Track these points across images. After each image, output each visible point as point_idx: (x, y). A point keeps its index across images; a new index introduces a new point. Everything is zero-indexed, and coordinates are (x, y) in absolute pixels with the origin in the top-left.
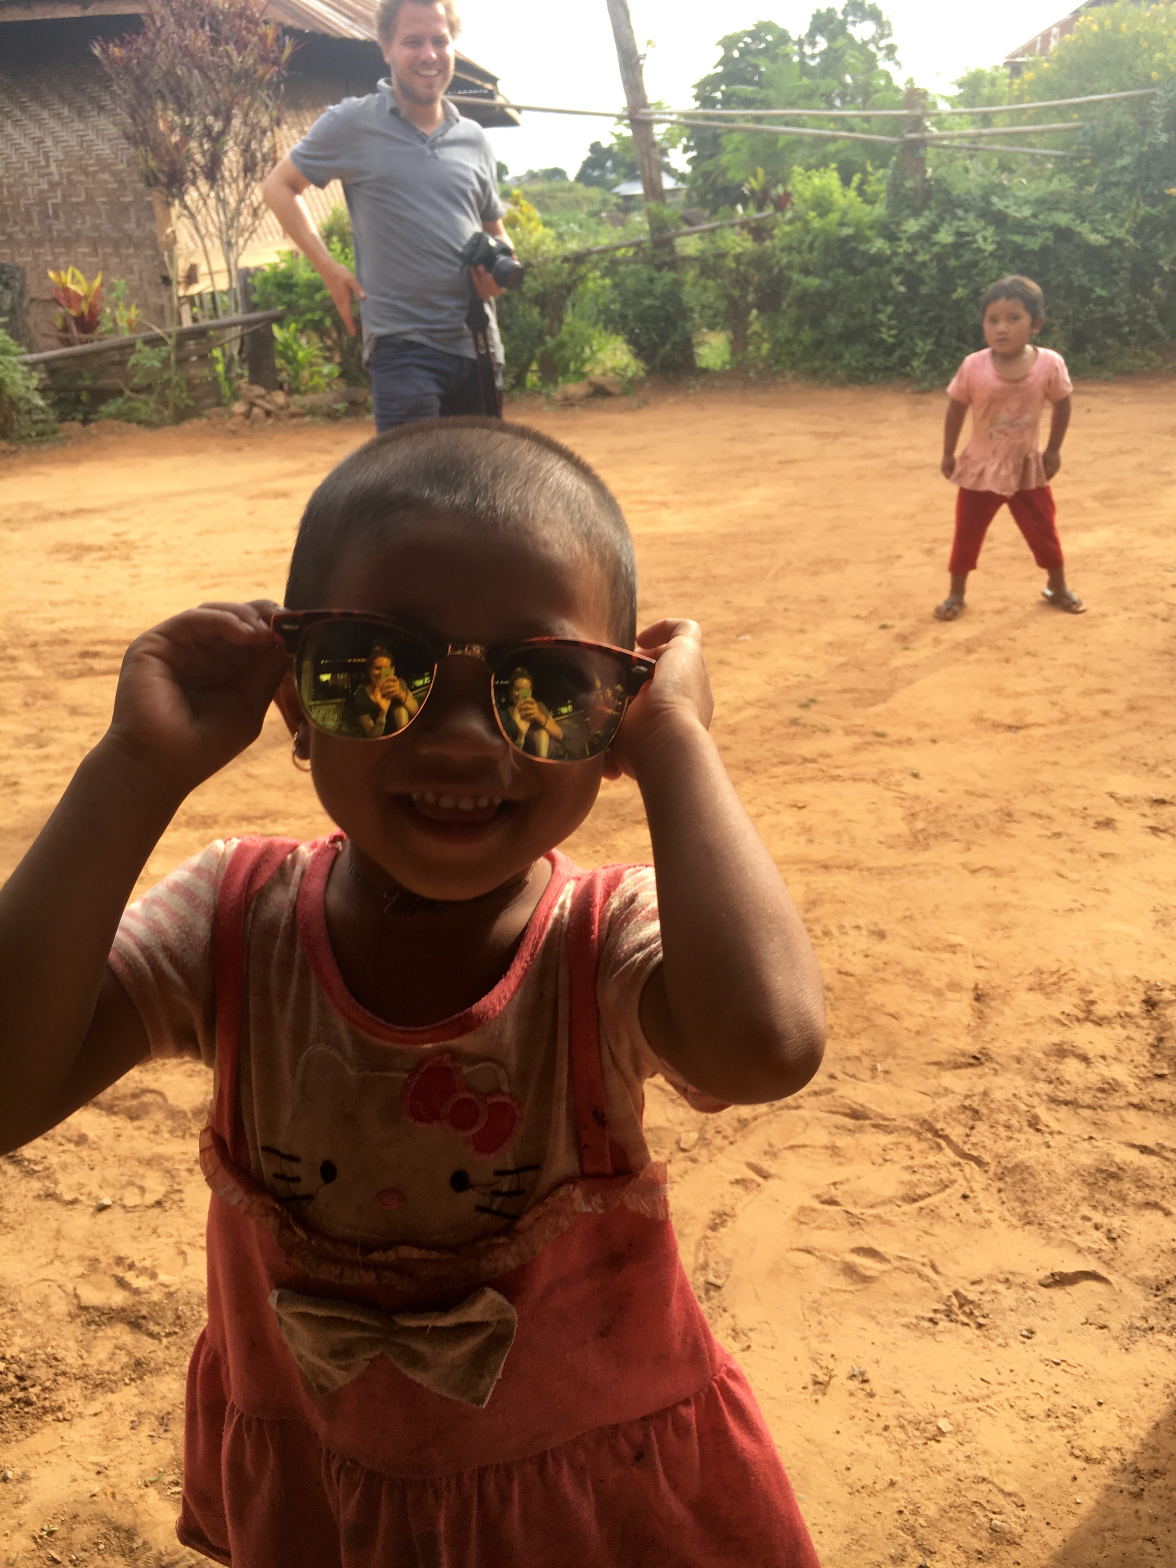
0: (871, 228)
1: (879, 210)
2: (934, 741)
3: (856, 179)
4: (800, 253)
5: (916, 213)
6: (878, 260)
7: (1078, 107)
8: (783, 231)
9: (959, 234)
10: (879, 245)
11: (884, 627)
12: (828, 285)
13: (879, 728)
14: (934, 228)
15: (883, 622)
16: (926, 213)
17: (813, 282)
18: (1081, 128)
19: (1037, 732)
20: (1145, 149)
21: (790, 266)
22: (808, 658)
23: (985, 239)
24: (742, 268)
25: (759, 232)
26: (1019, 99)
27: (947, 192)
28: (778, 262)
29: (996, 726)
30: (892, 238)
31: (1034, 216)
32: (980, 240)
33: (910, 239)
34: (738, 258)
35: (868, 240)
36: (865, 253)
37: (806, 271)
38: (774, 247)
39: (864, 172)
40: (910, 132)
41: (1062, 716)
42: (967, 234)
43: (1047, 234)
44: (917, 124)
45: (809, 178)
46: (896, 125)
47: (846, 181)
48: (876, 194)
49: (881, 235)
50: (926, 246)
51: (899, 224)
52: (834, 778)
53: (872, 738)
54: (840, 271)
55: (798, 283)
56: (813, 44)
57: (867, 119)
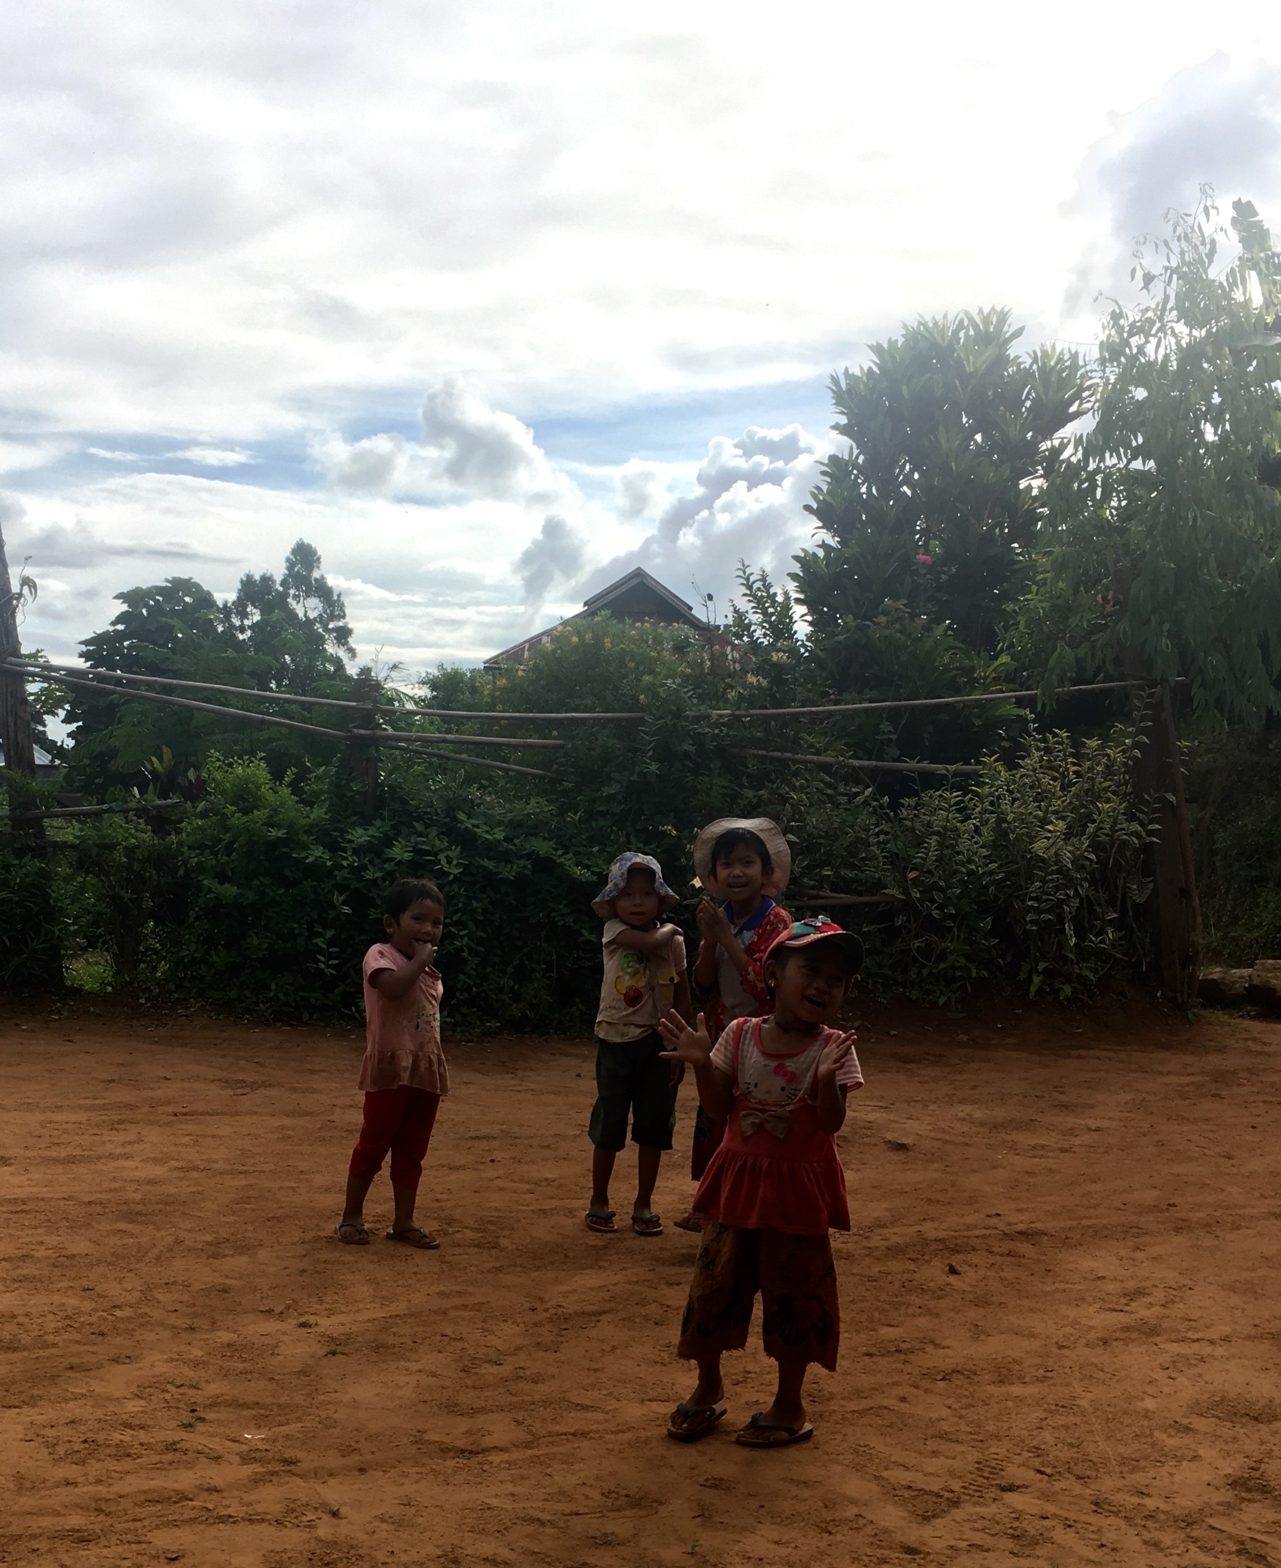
0: (308, 833)
1: (319, 813)
2: (362, 1470)
3: (290, 773)
4: (215, 854)
5: (366, 822)
6: (316, 871)
7: (559, 723)
8: (192, 826)
9: (417, 851)
10: (317, 853)
11: (303, 1325)
12: (251, 896)
13: (288, 1454)
14: (388, 841)
15: (303, 1320)
16: (378, 823)
17: (230, 890)
18: (561, 747)
19: (496, 1458)
20: (635, 778)
21: (200, 868)
22: (196, 1364)
23: (449, 861)
24: (136, 867)
25: (160, 822)
26: (492, 707)
27: (404, 802)
28: (185, 863)
29: (445, 1450)
30: (334, 847)
31: (506, 839)
32: (444, 861)
33: (355, 852)
34: (130, 852)
35: (305, 847)
36: (300, 861)
37: (223, 878)
38: (180, 843)
39: (300, 765)
40: (359, 727)
41: (530, 1438)
42: (428, 853)
43: (523, 862)
44: (367, 719)
45: (230, 765)
46: (343, 717)
47: (277, 775)
48: (317, 794)
49: (318, 842)
50: (376, 861)
51: (343, 831)
52: (223, 1519)
53: (279, 1467)
54: (267, 881)
55: (210, 891)
56: (244, 615)
57: (308, 707)
